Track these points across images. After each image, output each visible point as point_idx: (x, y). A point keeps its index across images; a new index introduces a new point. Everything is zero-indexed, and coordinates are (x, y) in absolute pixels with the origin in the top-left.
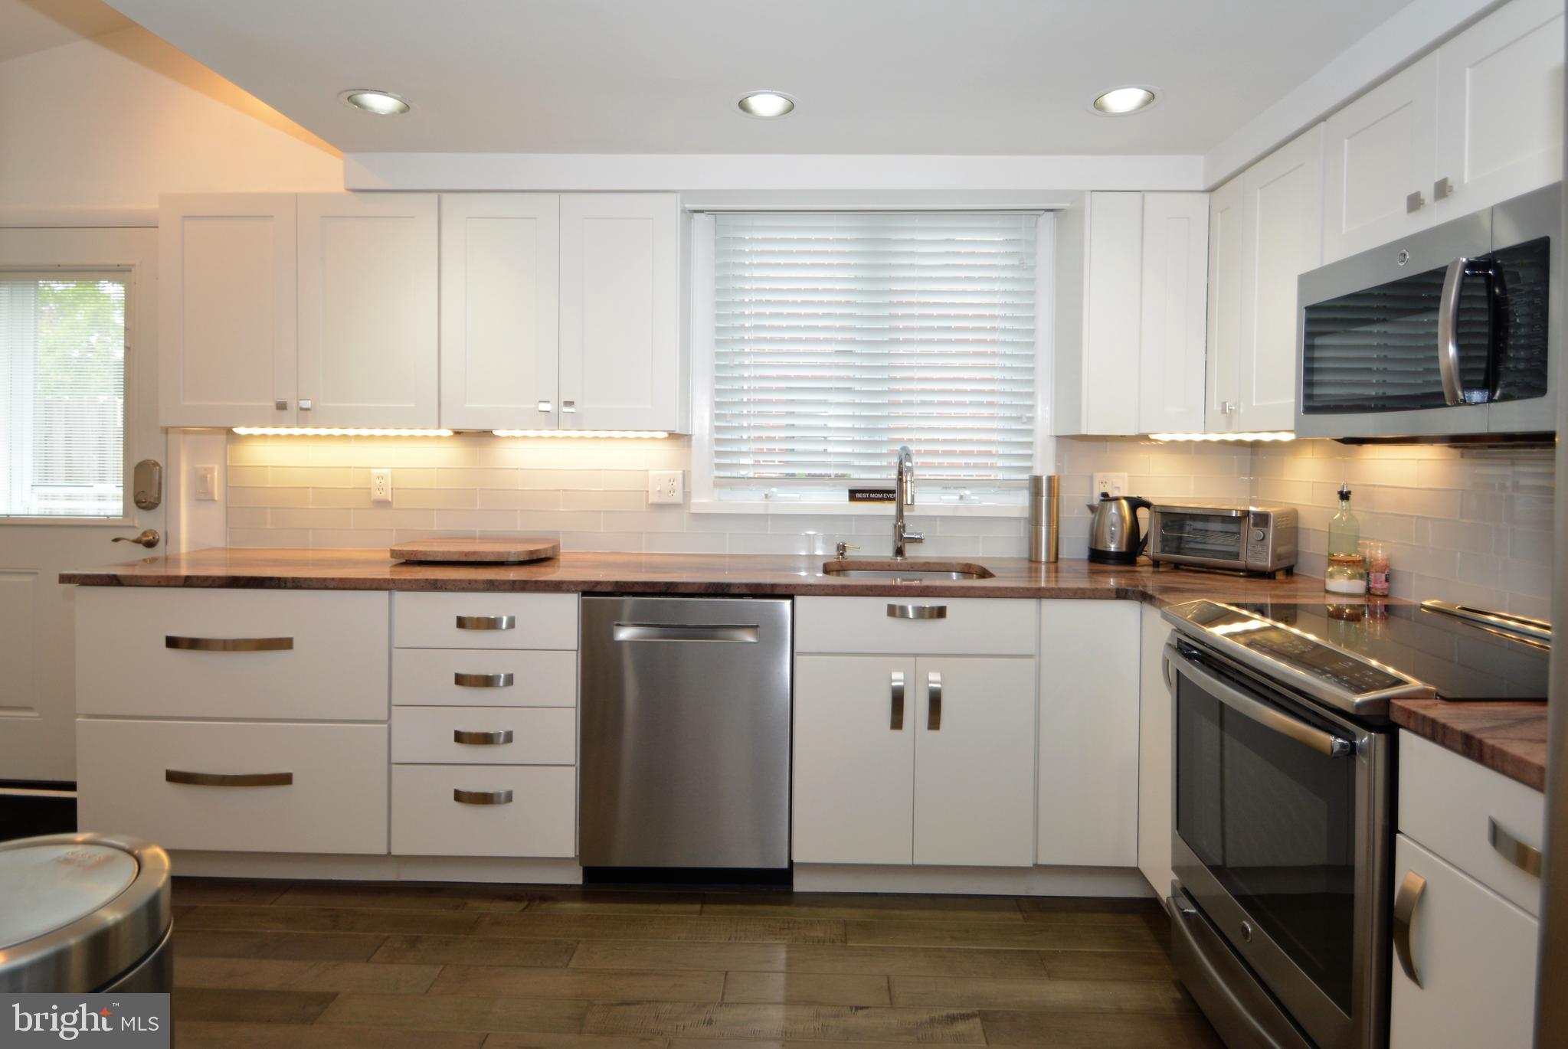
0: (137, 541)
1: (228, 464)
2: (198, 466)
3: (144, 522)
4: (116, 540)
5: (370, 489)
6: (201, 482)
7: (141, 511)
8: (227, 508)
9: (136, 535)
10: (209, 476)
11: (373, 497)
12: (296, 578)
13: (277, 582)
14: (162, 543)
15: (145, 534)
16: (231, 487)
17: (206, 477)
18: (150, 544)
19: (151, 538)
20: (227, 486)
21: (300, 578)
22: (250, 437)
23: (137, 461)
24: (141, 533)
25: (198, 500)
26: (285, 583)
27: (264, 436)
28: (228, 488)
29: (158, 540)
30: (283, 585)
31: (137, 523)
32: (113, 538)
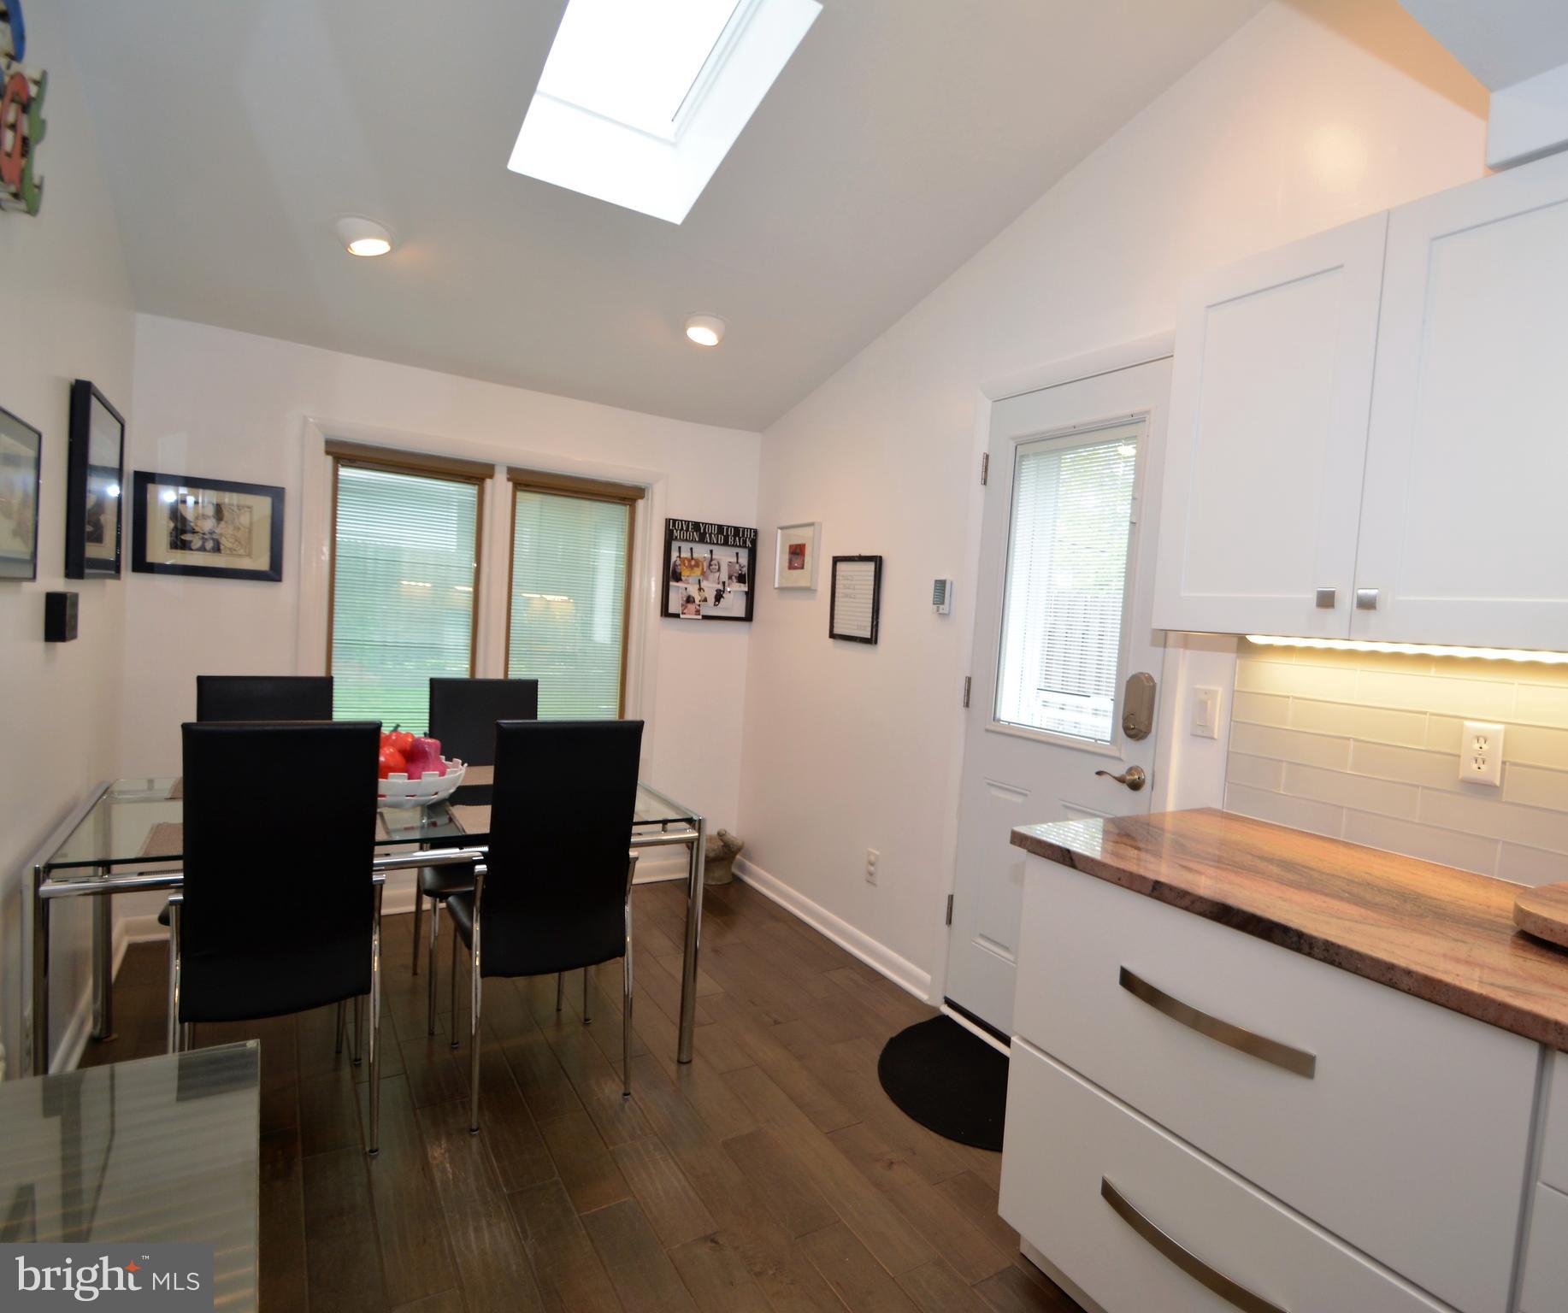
0: (1121, 780)
1: (1235, 688)
2: (1197, 686)
3: (1132, 755)
4: (1099, 773)
5: (1459, 756)
6: (1200, 708)
7: (1129, 740)
8: (1228, 751)
9: (1120, 771)
10: (1209, 702)
11: (1462, 774)
12: (1333, 944)
13: (1295, 939)
14: (1146, 787)
15: (1130, 771)
16: (1234, 721)
17: (1207, 703)
18: (1135, 786)
19: (1136, 777)
20: (1231, 720)
21: (1339, 947)
22: (1269, 649)
23: (1131, 672)
24: (1127, 768)
25: (1193, 735)
26: (1311, 948)
27: (1289, 650)
28: (1232, 723)
29: (1144, 781)
30: (1306, 949)
31: (1123, 756)
32: (1097, 770)
